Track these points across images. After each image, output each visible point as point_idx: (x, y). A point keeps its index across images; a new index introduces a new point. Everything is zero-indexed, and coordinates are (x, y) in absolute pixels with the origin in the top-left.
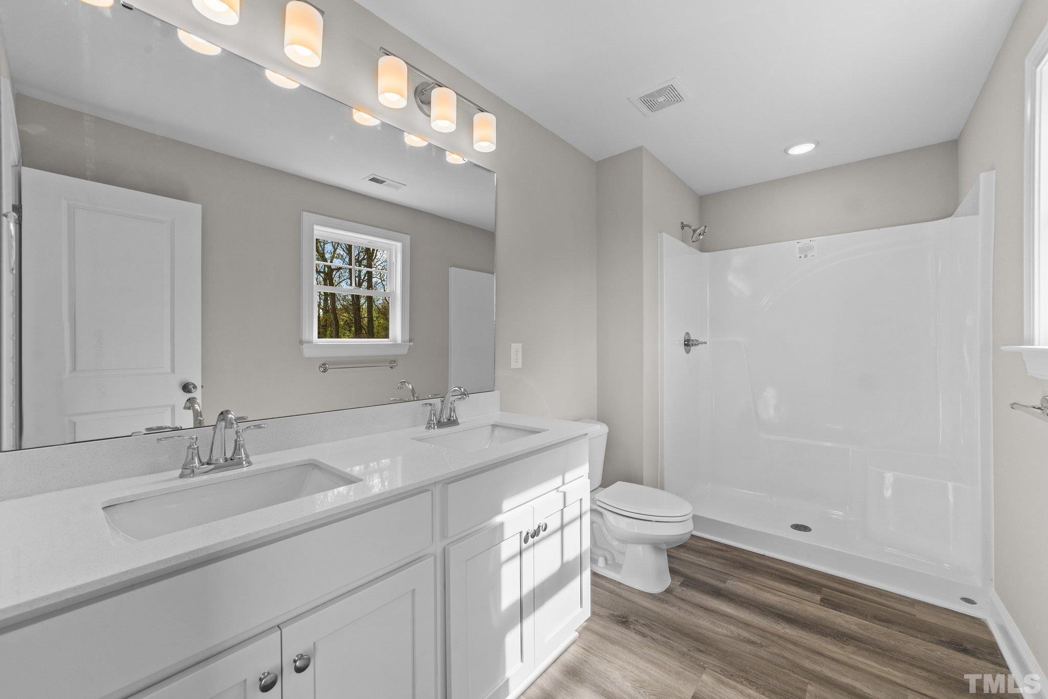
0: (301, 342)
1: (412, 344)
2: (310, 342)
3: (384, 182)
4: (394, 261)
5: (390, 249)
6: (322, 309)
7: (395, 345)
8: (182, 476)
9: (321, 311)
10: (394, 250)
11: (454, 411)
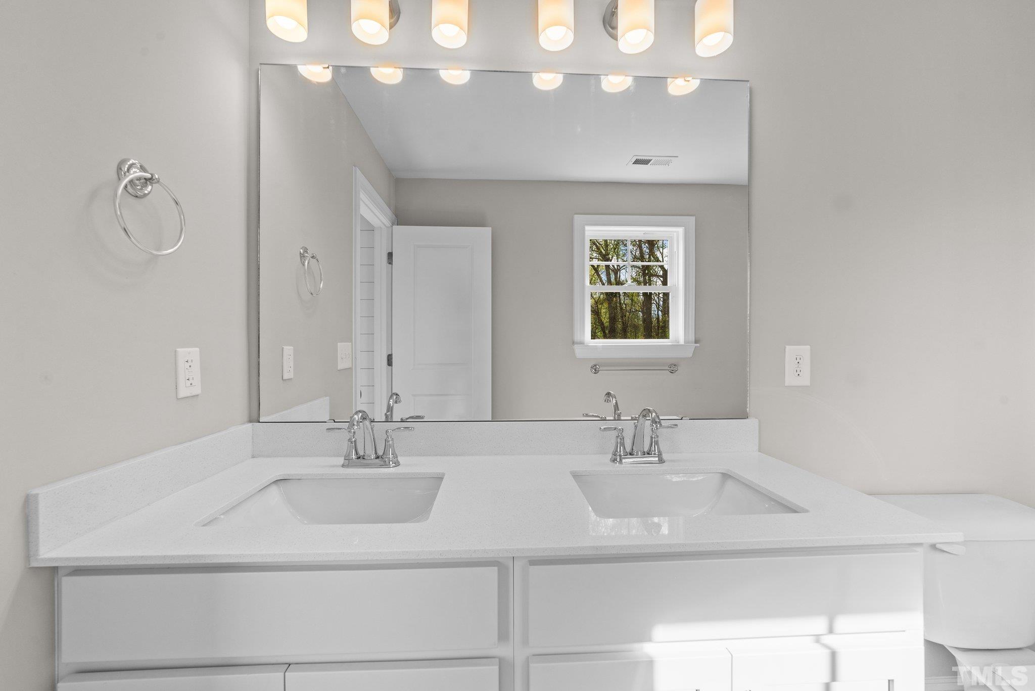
0: (573, 343)
1: (698, 345)
2: (582, 343)
3: (650, 161)
4: (675, 250)
5: (671, 237)
6: (661, 311)
7: (676, 346)
8: (343, 466)
9: (660, 312)
10: (675, 239)
11: (657, 443)
